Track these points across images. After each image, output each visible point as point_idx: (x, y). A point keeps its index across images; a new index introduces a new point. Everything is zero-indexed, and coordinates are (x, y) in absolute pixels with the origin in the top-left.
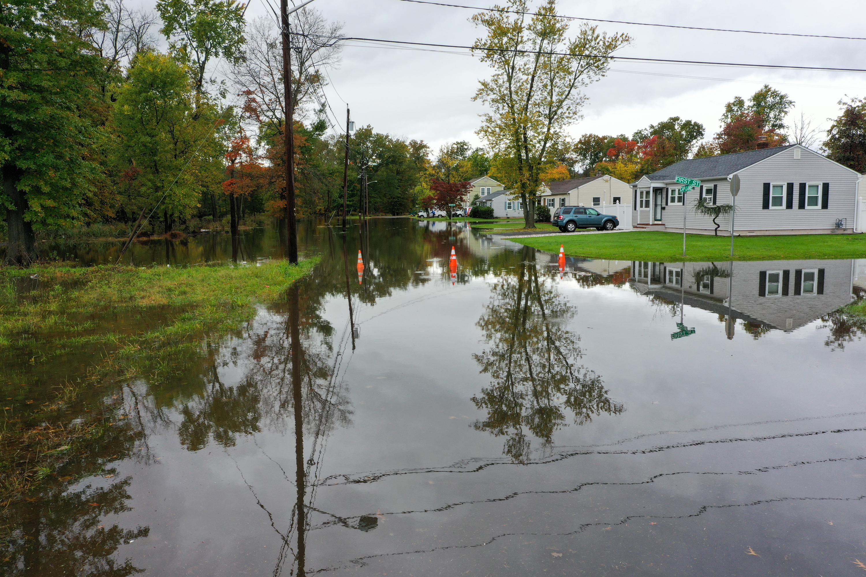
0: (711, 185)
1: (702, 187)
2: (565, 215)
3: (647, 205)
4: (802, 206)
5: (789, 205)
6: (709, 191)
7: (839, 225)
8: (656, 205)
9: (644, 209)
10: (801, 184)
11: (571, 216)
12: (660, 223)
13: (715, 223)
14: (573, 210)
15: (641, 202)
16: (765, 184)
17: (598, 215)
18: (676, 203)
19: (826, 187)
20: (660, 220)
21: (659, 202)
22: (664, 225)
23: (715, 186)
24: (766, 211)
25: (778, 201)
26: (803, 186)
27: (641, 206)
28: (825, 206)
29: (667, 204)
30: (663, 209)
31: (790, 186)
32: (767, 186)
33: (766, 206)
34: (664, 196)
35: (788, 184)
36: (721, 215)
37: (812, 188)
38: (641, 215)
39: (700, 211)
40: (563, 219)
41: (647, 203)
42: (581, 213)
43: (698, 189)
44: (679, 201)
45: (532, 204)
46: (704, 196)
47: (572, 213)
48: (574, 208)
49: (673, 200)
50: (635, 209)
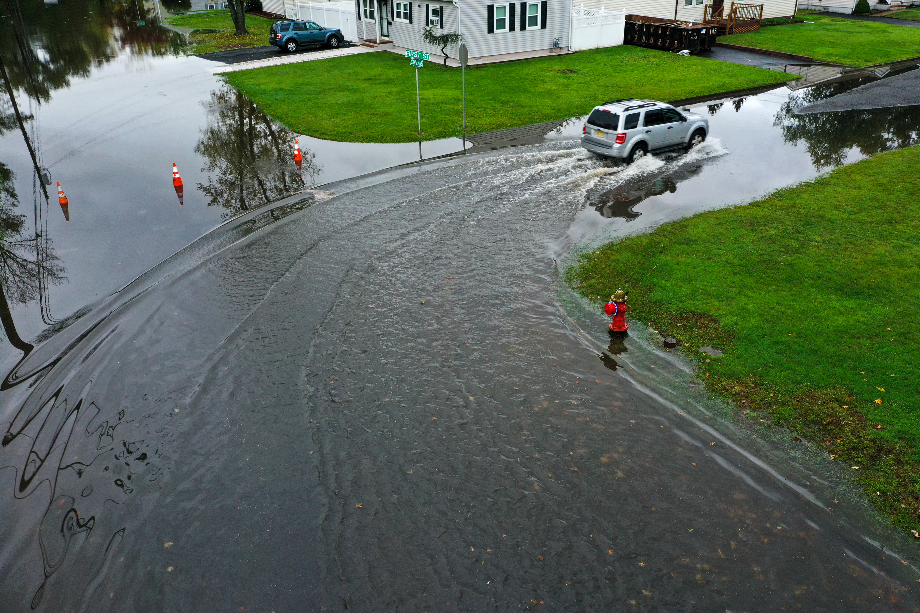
0: (437, 6)
1: (427, 6)
2: (284, 33)
3: (372, 17)
4: (523, 28)
5: (512, 28)
6: (435, 12)
7: (556, 45)
8: (381, 18)
9: (369, 20)
10: (522, 4)
11: (290, 34)
12: (387, 39)
13: (444, 53)
14: (291, 27)
15: (366, 11)
16: (488, 6)
17: (320, 29)
18: (402, 20)
19: (544, 5)
20: (388, 36)
21: (384, 15)
22: (391, 42)
23: (441, 8)
24: (491, 35)
25: (501, 24)
26: (523, 5)
27: (366, 17)
28: (544, 26)
29: (393, 19)
30: (389, 24)
31: (512, 7)
32: (490, 8)
33: (490, 30)
34: (389, 9)
35: (510, 4)
36: (449, 44)
37: (532, 7)
38: (366, 26)
39: (428, 41)
40: (282, 37)
41: (372, 13)
42: (301, 29)
43: (424, 8)
44: (406, 18)
45: (239, 4)
46: (431, 17)
47: (290, 30)
48: (292, 23)
49: (399, 16)
50: (360, 19)
